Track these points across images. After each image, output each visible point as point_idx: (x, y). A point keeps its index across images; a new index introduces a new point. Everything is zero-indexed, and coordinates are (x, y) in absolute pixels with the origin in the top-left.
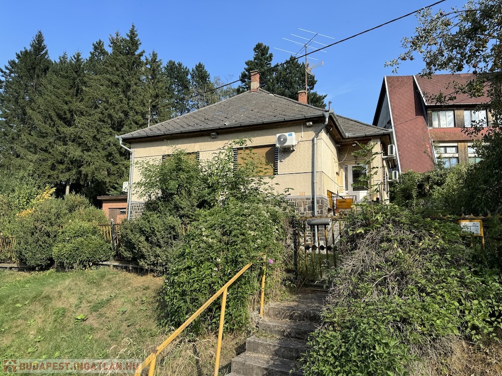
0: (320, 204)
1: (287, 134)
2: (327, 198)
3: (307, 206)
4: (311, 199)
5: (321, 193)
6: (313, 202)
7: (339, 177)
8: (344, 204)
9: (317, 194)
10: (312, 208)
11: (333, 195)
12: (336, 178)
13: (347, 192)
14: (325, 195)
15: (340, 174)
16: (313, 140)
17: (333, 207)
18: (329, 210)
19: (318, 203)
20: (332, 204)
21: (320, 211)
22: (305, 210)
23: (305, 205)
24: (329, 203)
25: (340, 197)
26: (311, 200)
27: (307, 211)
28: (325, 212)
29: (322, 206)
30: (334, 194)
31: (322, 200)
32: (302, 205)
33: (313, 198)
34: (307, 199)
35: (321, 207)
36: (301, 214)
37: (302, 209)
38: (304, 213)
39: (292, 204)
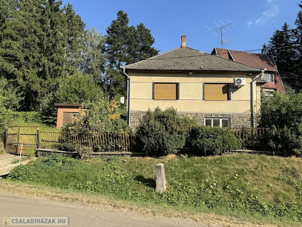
3: (248, 118)
4: (251, 115)
10: (251, 120)
16: (251, 83)
27: (248, 121)
32: (246, 118)
34: (248, 115)
36: (245, 122)
37: (245, 120)
38: (246, 122)
39: (239, 117)
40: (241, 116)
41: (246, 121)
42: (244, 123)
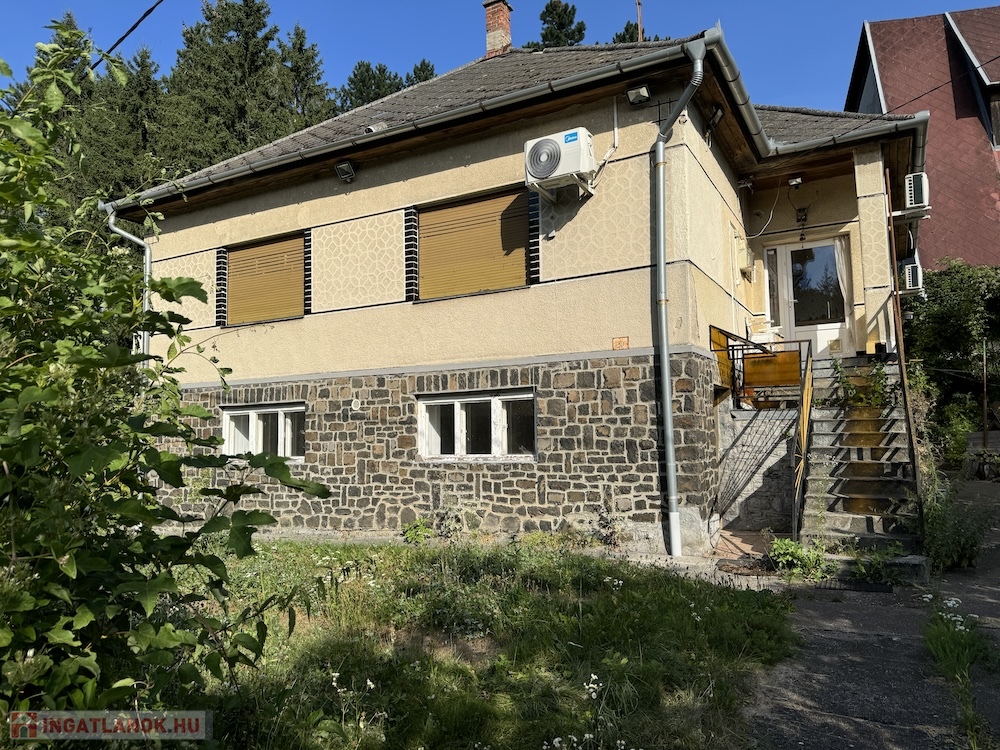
0: (684, 376)
1: (558, 138)
2: (710, 355)
3: (637, 383)
4: (651, 359)
5: (687, 335)
6: (658, 371)
7: (752, 288)
8: (769, 368)
9: (672, 341)
10: (656, 392)
11: (731, 342)
12: (741, 288)
13: (776, 329)
14: (702, 344)
15: (754, 275)
16: (653, 153)
17: (733, 379)
18: (719, 393)
19: (675, 371)
20: (728, 371)
21: (682, 400)
22: (631, 397)
23: (629, 380)
24: (716, 370)
25: (757, 346)
26: (652, 363)
27: (639, 403)
28: (702, 401)
29: (689, 382)
30: (736, 338)
31: (689, 363)
32: (622, 382)
33: (658, 357)
34: (638, 359)
35: (686, 387)
36: (618, 411)
37: (621, 394)
38: (627, 410)
39: (586, 380)
40: (595, 370)
41: (623, 403)
42: (614, 415)
